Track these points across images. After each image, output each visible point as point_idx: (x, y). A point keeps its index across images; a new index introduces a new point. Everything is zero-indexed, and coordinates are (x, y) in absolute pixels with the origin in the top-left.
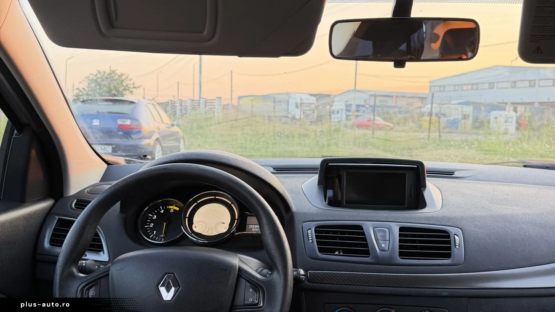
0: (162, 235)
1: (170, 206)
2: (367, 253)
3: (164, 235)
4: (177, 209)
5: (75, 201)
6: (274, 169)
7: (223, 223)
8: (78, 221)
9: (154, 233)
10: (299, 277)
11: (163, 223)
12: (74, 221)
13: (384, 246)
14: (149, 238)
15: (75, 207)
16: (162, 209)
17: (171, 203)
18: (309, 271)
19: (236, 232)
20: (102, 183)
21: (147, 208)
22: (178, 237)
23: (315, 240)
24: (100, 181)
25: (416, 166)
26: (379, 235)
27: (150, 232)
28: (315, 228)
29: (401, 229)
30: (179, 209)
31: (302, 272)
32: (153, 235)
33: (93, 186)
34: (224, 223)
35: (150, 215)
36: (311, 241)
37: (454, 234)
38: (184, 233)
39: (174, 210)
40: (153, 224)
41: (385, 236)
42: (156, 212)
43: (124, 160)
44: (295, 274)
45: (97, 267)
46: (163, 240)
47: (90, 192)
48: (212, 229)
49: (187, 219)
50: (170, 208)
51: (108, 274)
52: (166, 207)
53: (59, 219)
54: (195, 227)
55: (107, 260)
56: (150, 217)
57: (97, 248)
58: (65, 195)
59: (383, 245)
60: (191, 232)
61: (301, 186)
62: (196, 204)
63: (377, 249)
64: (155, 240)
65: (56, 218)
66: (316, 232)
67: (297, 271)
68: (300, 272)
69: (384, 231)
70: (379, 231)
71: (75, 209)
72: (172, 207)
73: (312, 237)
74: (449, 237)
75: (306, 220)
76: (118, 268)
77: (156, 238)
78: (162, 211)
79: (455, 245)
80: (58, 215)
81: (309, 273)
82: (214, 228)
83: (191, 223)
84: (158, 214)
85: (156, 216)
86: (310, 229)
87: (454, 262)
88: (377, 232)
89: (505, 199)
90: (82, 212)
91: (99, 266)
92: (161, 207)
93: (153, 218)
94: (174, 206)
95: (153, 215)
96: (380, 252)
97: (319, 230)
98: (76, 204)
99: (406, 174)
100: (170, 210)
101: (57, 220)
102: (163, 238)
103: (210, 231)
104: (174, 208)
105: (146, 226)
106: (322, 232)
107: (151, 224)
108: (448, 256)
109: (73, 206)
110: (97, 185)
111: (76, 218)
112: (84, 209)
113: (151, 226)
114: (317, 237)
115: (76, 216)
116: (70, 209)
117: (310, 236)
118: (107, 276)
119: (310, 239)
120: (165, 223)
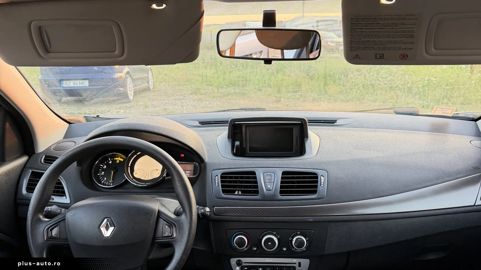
0: (111, 180)
1: (117, 158)
2: (257, 192)
3: (112, 181)
4: (122, 160)
5: (44, 156)
6: (199, 122)
7: (156, 170)
8: (46, 174)
9: (105, 179)
10: (205, 213)
11: (111, 171)
12: (44, 173)
13: (270, 186)
14: (101, 183)
15: (44, 162)
16: (110, 160)
17: (117, 156)
18: (215, 207)
19: (166, 177)
20: (65, 140)
21: (97, 162)
22: (123, 182)
23: (220, 184)
24: (64, 138)
25: (300, 122)
26: (267, 178)
27: (101, 179)
28: (221, 175)
29: (284, 173)
30: (123, 160)
31: (208, 209)
32: (104, 181)
33: (58, 143)
34: (158, 170)
35: (101, 165)
36: (217, 185)
37: (321, 176)
38: (127, 179)
39: (120, 161)
40: (104, 172)
41: (271, 179)
42: (106, 163)
43: (84, 117)
44: (202, 211)
45: (59, 211)
46: (111, 185)
47: (55, 149)
48: (149, 175)
49: (129, 168)
50: (116, 159)
51: (65, 219)
52: (113, 159)
53: (32, 172)
54: (136, 174)
55: (69, 203)
56: (101, 167)
57: (62, 193)
58: (36, 153)
59: (268, 186)
60: (132, 178)
61: (216, 139)
62: (136, 155)
63: (264, 190)
64: (105, 185)
65: (30, 171)
66: (221, 177)
67: (204, 209)
68: (206, 209)
69: (271, 175)
70: (268, 175)
71: (43, 163)
72: (118, 159)
73: (218, 182)
74: (317, 178)
75: (215, 169)
76: (71, 215)
77: (106, 183)
78: (110, 162)
79: (321, 184)
80: (31, 168)
81: (215, 208)
82: (150, 175)
83: (132, 171)
84: (108, 164)
85: (106, 166)
86: (217, 176)
87: (319, 197)
88: (266, 176)
89: (367, 144)
90: (50, 166)
91: (61, 210)
92: (109, 159)
93: (104, 168)
94: (119, 158)
95: (104, 165)
96: (266, 192)
97: (224, 176)
98: (45, 159)
99: (293, 128)
100: (116, 161)
101: (31, 173)
102: (111, 183)
103: (147, 177)
104: (119, 160)
105: (98, 174)
106: (226, 177)
107: (102, 172)
108: (315, 192)
109: (43, 161)
110: (61, 141)
111: (45, 171)
112: (52, 163)
113: (102, 174)
114: (222, 182)
115: (45, 169)
116: (40, 163)
117: (217, 181)
118: (64, 220)
119: (217, 183)
120: (113, 172)
